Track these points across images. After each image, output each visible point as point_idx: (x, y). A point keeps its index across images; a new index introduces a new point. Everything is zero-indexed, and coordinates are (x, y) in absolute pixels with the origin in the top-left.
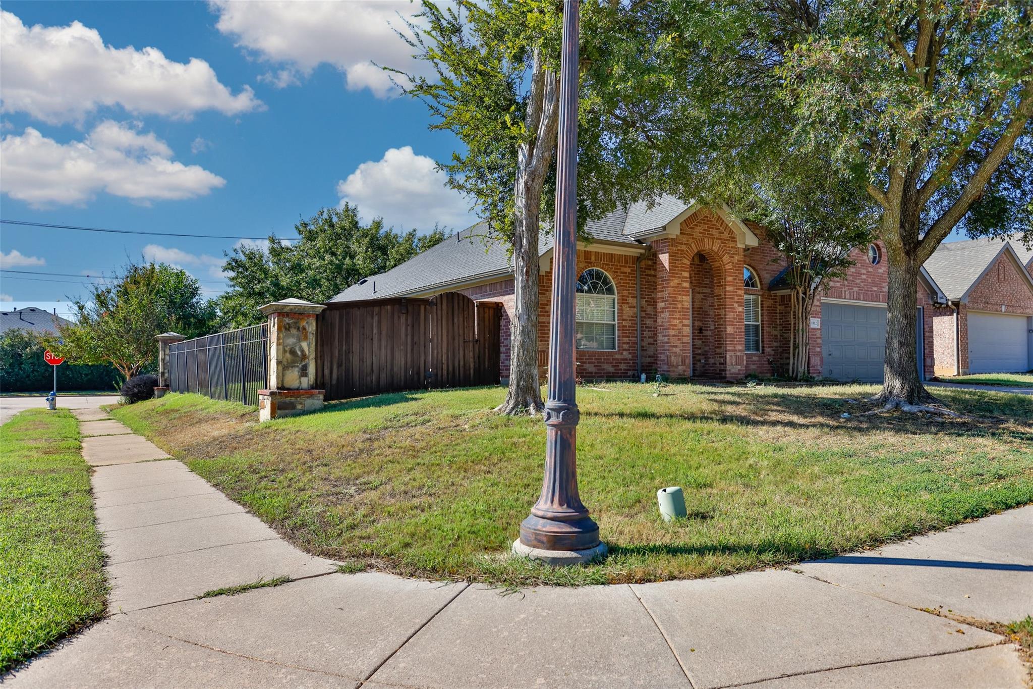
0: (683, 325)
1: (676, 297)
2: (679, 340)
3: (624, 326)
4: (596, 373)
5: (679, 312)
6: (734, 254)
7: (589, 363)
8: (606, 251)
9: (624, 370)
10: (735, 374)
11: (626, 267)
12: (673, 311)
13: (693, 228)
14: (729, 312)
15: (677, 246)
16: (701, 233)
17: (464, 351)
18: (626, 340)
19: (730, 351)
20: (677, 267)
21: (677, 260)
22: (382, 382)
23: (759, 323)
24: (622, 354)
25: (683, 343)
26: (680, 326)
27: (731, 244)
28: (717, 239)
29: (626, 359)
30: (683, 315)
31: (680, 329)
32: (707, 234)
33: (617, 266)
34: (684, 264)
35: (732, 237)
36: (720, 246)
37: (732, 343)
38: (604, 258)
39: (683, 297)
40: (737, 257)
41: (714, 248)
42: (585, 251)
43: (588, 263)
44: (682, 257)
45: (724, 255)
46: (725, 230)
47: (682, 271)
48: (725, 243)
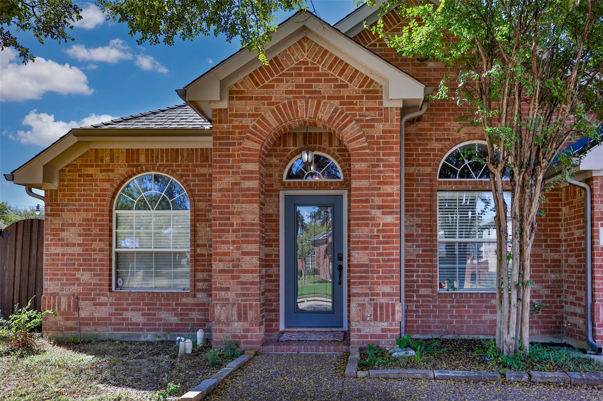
0: (244, 254)
1: (228, 207)
2: (233, 278)
3: (199, 255)
4: (144, 324)
5: (234, 231)
6: (372, 120)
10: (373, 336)
12: (222, 231)
13: (272, 87)
14: (359, 225)
15: (231, 121)
16: (288, 92)
19: (357, 294)
20: (233, 156)
24: (194, 296)
26: (236, 254)
27: (366, 104)
28: (330, 98)
30: (243, 236)
31: (239, 260)
32: (306, 92)
33: (188, 166)
34: (245, 149)
35: (369, 92)
36: (336, 109)
37: (364, 280)
38: (162, 156)
39: (244, 205)
40: (380, 127)
41: (320, 115)
42: (127, 150)
43: (133, 166)
44: (243, 138)
45: (345, 126)
46: (351, 81)
47: (242, 161)
48: (351, 103)
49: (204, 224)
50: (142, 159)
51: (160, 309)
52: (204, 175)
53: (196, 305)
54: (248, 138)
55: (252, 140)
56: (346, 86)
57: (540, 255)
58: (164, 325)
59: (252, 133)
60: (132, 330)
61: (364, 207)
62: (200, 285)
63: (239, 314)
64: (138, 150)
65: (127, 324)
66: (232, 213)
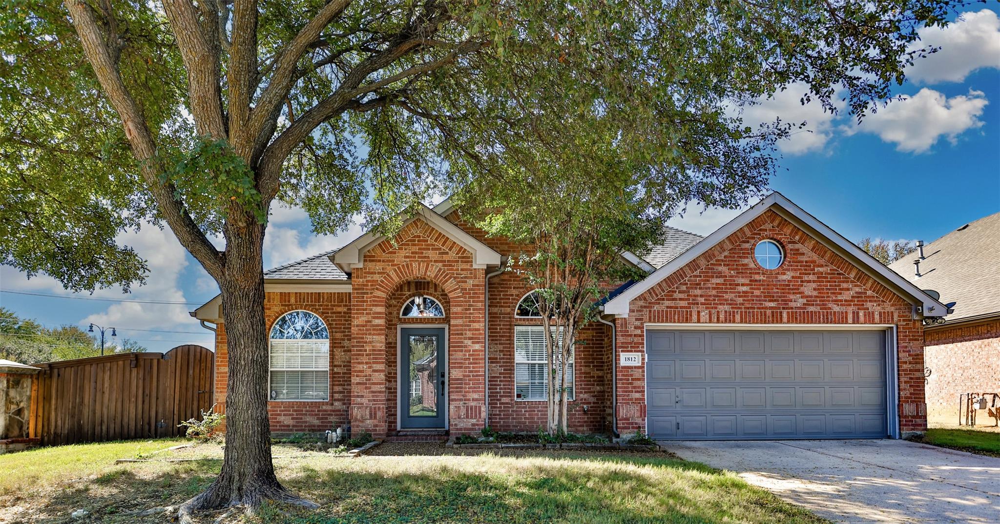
0: (375, 371)
1: (363, 338)
2: (366, 388)
3: (335, 373)
5: (367, 356)
6: (466, 277)
8: (309, 291)
9: (336, 422)
10: (465, 429)
11: (340, 306)
12: (359, 355)
13: (395, 253)
14: (456, 351)
15: (365, 277)
16: (406, 257)
17: (199, 401)
19: (455, 400)
20: (366, 302)
21: (364, 293)
24: (332, 404)
25: (373, 392)
26: (369, 372)
27: (461, 266)
28: (436, 261)
30: (374, 358)
31: (370, 376)
32: (419, 257)
33: (328, 306)
34: (375, 297)
35: (463, 257)
36: (440, 269)
37: (459, 390)
38: (308, 298)
39: (374, 337)
40: (471, 282)
41: (428, 273)
42: (281, 293)
43: (285, 305)
44: (373, 289)
45: (446, 281)
46: (450, 250)
47: (373, 305)
48: (450, 265)
49: (339, 350)
50: (293, 300)
51: (306, 415)
52: (340, 313)
53: (334, 411)
54: (377, 289)
55: (380, 290)
56: (447, 253)
57: (589, 373)
58: (309, 426)
59: (380, 285)
60: (284, 430)
61: (459, 338)
62: (336, 396)
63: (371, 414)
64: (289, 293)
65: (280, 426)
66: (366, 342)
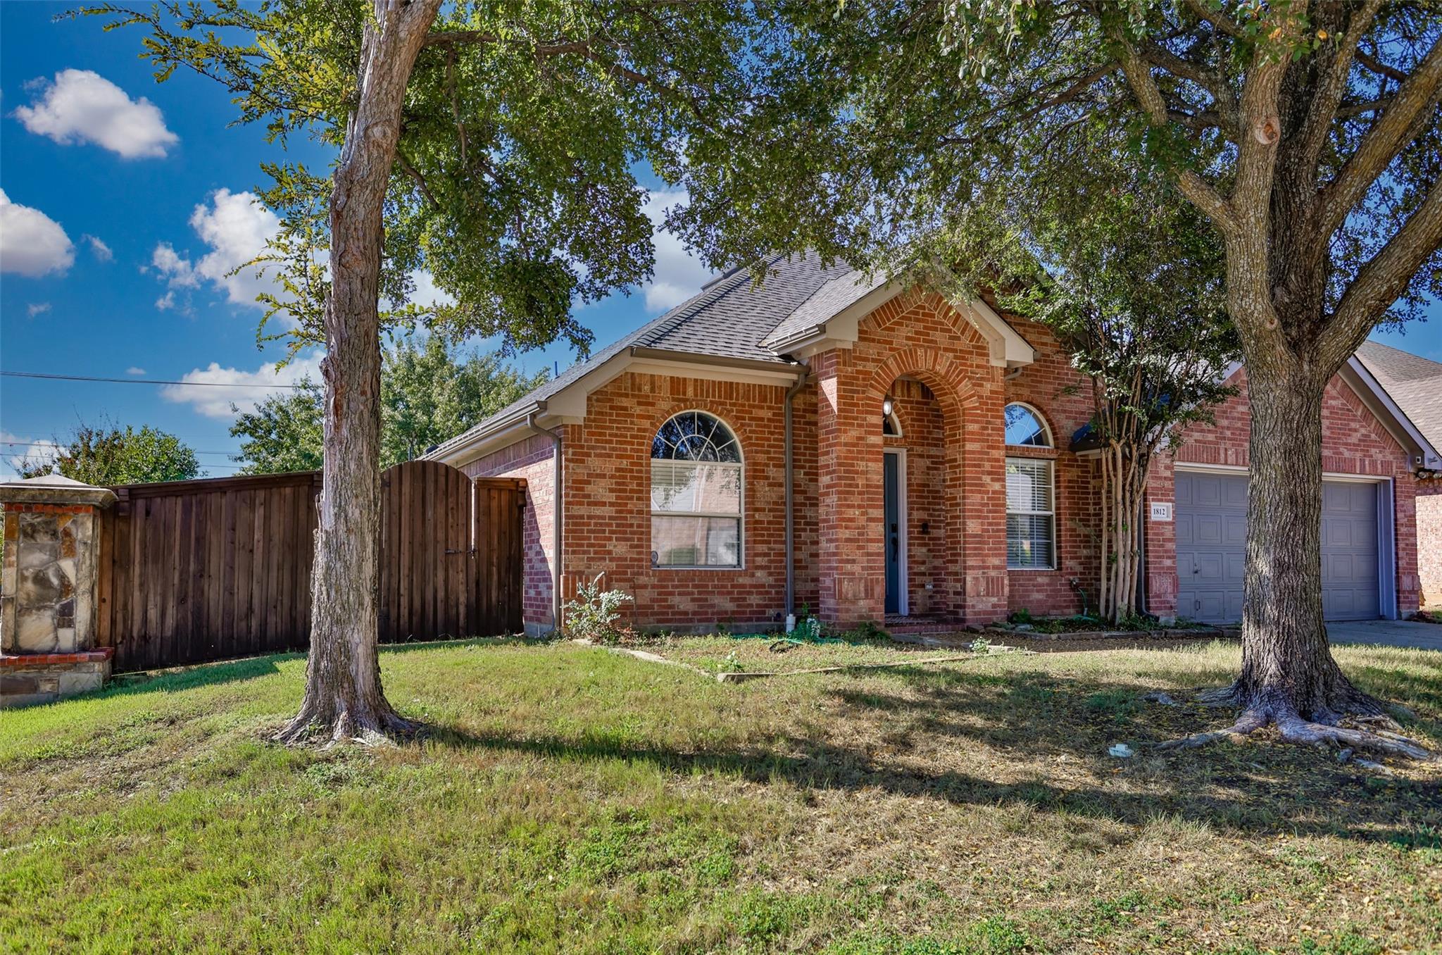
0: (871, 520)
1: (853, 465)
2: (859, 548)
4: (695, 613)
5: (860, 493)
6: (982, 379)
7: (680, 594)
8: (718, 378)
9: (758, 605)
10: (985, 612)
11: (762, 408)
12: (848, 492)
13: (893, 330)
14: (972, 492)
15: (855, 365)
16: (908, 338)
17: (447, 570)
18: (762, 548)
19: (973, 568)
20: (856, 405)
21: (858, 392)
22: (271, 632)
23: (1053, 512)
24: (753, 575)
25: (868, 554)
26: (862, 521)
27: (977, 360)
28: (946, 350)
29: (763, 586)
30: (868, 499)
31: (863, 527)
32: (925, 340)
33: (743, 405)
34: (870, 399)
35: (978, 347)
36: (952, 363)
37: (978, 553)
38: (714, 391)
39: (870, 464)
40: (988, 386)
41: (938, 368)
43: (679, 400)
44: (866, 386)
45: (960, 382)
46: (963, 333)
47: (867, 412)
48: (963, 358)
50: (690, 392)
51: (713, 592)
52: (762, 419)
53: (755, 586)
54: (872, 386)
55: (876, 389)
56: (958, 338)
58: (718, 613)
59: (876, 381)
60: (680, 621)
61: (977, 472)
62: (760, 561)
63: (866, 590)
64: (685, 379)
65: (673, 614)
66: (857, 472)
